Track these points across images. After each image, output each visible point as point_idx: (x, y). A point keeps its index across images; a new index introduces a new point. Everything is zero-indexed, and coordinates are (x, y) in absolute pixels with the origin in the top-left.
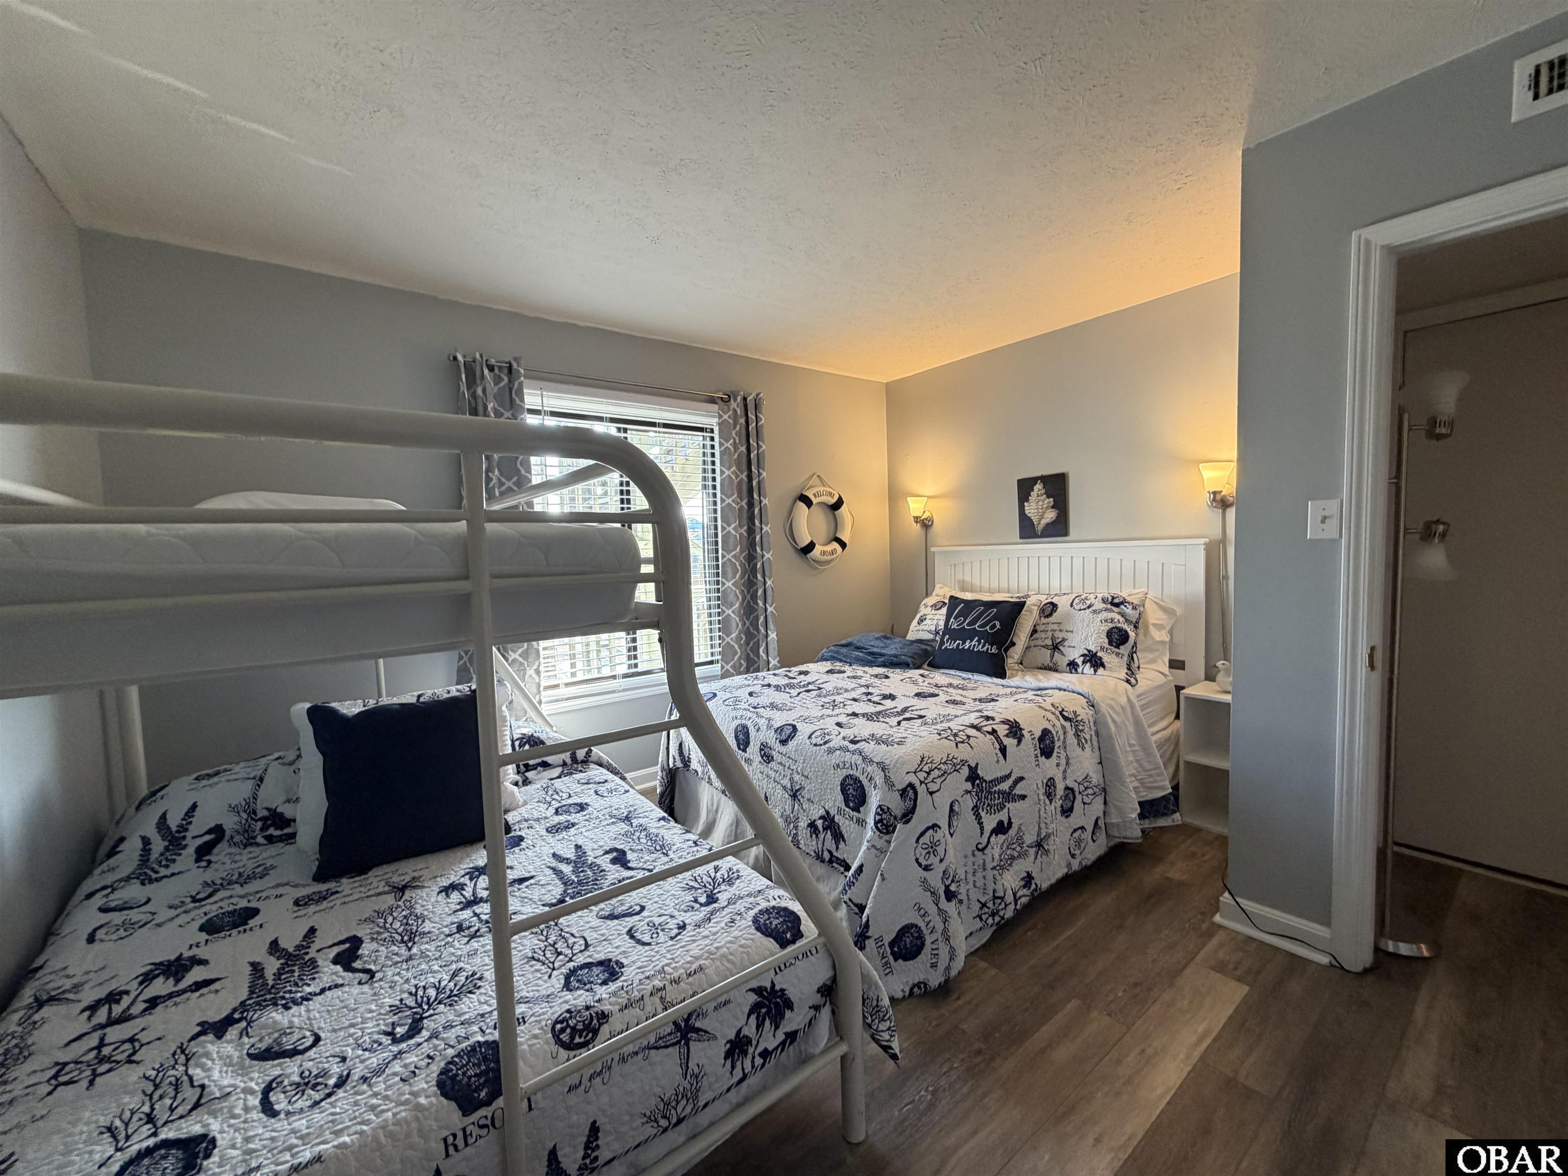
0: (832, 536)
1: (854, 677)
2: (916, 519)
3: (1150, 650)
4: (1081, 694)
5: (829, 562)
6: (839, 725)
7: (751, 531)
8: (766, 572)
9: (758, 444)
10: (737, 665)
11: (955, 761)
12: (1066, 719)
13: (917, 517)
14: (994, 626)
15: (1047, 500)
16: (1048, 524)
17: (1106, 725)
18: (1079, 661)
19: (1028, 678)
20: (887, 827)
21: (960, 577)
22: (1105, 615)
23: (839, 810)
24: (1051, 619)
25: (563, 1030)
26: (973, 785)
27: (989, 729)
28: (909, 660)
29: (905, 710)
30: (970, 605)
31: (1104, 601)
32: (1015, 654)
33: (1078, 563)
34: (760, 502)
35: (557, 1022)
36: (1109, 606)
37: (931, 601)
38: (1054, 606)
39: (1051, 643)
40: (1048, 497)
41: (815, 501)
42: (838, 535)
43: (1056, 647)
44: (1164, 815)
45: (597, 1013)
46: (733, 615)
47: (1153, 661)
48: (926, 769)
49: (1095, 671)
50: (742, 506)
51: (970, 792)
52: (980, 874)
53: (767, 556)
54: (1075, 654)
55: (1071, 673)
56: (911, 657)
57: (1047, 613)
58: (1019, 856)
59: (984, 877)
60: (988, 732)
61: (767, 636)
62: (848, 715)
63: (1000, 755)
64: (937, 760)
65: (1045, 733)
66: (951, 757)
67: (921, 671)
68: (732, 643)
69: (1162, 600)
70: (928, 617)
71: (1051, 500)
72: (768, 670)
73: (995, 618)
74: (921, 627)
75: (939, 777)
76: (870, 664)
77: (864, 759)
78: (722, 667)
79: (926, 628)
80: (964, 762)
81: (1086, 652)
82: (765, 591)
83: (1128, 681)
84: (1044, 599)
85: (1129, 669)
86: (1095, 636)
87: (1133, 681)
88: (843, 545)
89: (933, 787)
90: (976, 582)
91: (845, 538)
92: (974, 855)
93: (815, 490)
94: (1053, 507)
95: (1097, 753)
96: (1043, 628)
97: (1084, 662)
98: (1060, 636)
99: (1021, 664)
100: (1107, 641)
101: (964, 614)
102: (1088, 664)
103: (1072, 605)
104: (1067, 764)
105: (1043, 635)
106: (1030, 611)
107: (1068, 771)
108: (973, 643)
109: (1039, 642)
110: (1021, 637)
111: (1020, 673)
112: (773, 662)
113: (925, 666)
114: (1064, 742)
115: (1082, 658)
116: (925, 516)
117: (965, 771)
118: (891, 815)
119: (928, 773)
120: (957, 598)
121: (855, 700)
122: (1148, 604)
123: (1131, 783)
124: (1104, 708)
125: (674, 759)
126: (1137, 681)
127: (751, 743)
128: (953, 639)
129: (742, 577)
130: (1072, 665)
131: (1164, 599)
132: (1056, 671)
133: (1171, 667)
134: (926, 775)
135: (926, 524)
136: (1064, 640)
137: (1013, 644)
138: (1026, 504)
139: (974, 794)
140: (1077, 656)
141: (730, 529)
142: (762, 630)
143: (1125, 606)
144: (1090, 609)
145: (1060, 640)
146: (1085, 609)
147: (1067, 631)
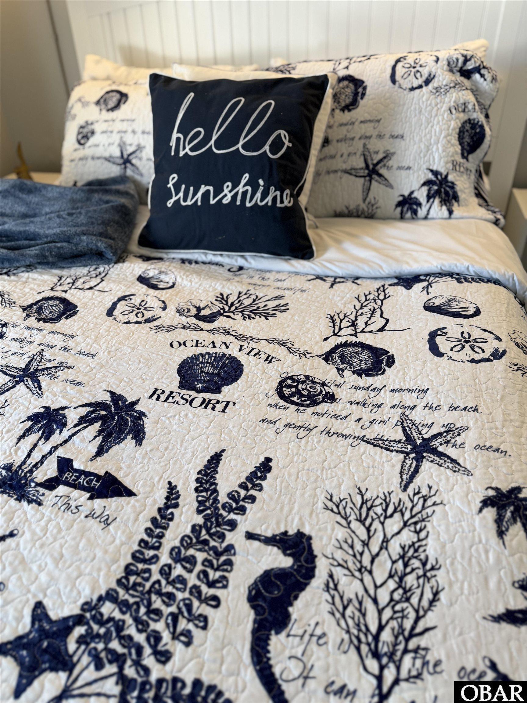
14: (278, 144)
18: (421, 195)
24: (358, 113)
31: (451, 66)
36: (459, 77)
37: (91, 91)
38: (357, 84)
39: (363, 164)
43: (371, 171)
49: (451, 212)
54: (409, 182)
55: (405, 220)
57: (347, 99)
73: (275, 122)
81: (431, 176)
83: (499, 224)
86: (442, 141)
87: (500, 220)
97: (429, 197)
98: (378, 148)
100: (458, 149)
102: (437, 201)
103: (394, 81)
105: (344, 148)
108: (240, 189)
109: (339, 164)
115: (425, 190)
130: (408, 204)
132: (371, 216)
136: (387, 156)
140: (415, 185)
143: (482, 76)
144: (430, 86)
145: (381, 156)
146: (420, 87)
147: (392, 137)
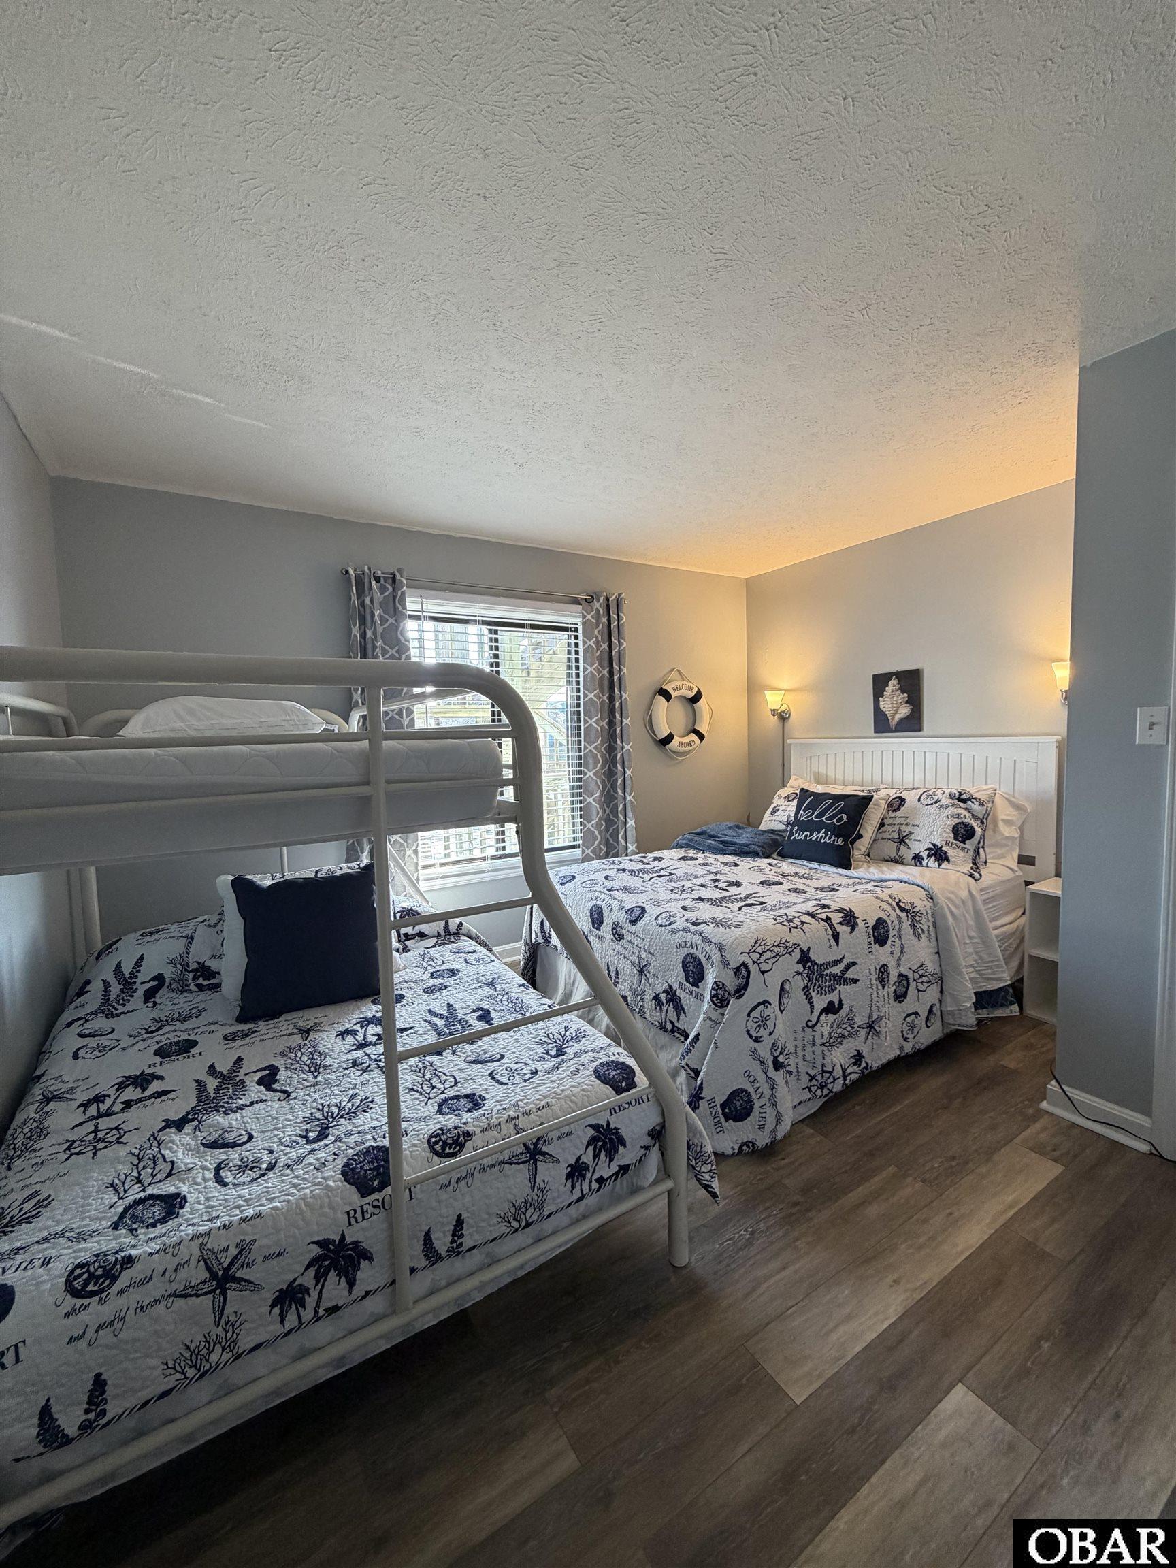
0: (690, 727)
1: (705, 865)
2: (774, 712)
3: (997, 845)
4: (922, 887)
5: (689, 752)
6: (684, 908)
7: (611, 724)
8: (626, 763)
9: (619, 641)
10: (598, 849)
11: (787, 944)
12: (902, 909)
13: (774, 710)
14: (840, 819)
15: (902, 696)
16: (902, 720)
17: (944, 917)
18: (924, 854)
19: (872, 870)
20: (722, 1001)
21: (815, 768)
22: (951, 810)
23: (681, 985)
24: (899, 813)
25: (436, 1143)
26: (804, 967)
27: (824, 916)
28: (759, 849)
29: (748, 896)
30: (819, 798)
31: (951, 796)
32: (862, 846)
33: (930, 757)
34: (621, 697)
35: (431, 1136)
36: (956, 802)
37: (784, 792)
38: (902, 800)
39: (897, 837)
40: (903, 692)
41: (674, 694)
42: (696, 727)
43: (902, 840)
44: (1002, 1005)
45: (463, 1132)
46: (594, 803)
47: (1002, 856)
48: (759, 950)
49: (940, 865)
50: (603, 700)
51: (801, 973)
52: (809, 1049)
53: (627, 747)
54: (920, 848)
55: (916, 866)
56: (760, 846)
57: (895, 807)
58: (850, 1035)
59: (813, 1052)
60: (822, 920)
61: (625, 823)
62: (694, 899)
63: (832, 940)
64: (770, 943)
65: (880, 921)
66: (784, 940)
67: (770, 860)
68: (592, 829)
69: (1014, 797)
70: (781, 808)
71: (906, 695)
72: (627, 855)
73: (840, 812)
74: (774, 818)
75: (771, 958)
76: (722, 852)
77: (703, 939)
78: (583, 852)
79: (779, 818)
80: (796, 946)
81: (931, 846)
82: (624, 781)
83: (971, 875)
84: (893, 793)
85: (974, 863)
86: (941, 830)
87: (976, 875)
88: (701, 737)
89: (765, 967)
90: (831, 774)
91: (703, 730)
92: (804, 1031)
93: (673, 684)
94: (907, 702)
95: (935, 943)
96: (891, 821)
97: (929, 856)
98: (906, 830)
99: (869, 855)
100: (952, 835)
101: (813, 806)
102: (933, 858)
103: (919, 800)
104: (902, 952)
105: (890, 829)
106: (878, 805)
107: (903, 959)
108: (820, 835)
109: (887, 835)
110: (869, 829)
111: (865, 864)
112: (631, 848)
113: (775, 855)
114: (899, 932)
115: (927, 852)
116: (781, 710)
117: (797, 954)
118: (725, 990)
119: (761, 954)
120: (807, 791)
121: (702, 886)
122: (997, 799)
123: (967, 974)
124: (942, 900)
125: (536, 934)
126: (980, 875)
127: (605, 923)
128: (801, 830)
129: (602, 767)
130: (917, 859)
131: (1016, 795)
132: (902, 863)
133: (1019, 862)
134: (759, 956)
135: (783, 717)
136: (910, 834)
137: (860, 836)
138: (881, 699)
139: (805, 975)
140: (922, 850)
141: (592, 722)
142: (621, 817)
143: (973, 802)
144: (937, 805)
145: (906, 834)
146: (932, 804)
147: (913, 825)
